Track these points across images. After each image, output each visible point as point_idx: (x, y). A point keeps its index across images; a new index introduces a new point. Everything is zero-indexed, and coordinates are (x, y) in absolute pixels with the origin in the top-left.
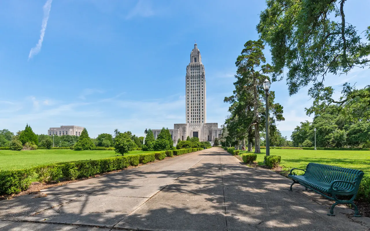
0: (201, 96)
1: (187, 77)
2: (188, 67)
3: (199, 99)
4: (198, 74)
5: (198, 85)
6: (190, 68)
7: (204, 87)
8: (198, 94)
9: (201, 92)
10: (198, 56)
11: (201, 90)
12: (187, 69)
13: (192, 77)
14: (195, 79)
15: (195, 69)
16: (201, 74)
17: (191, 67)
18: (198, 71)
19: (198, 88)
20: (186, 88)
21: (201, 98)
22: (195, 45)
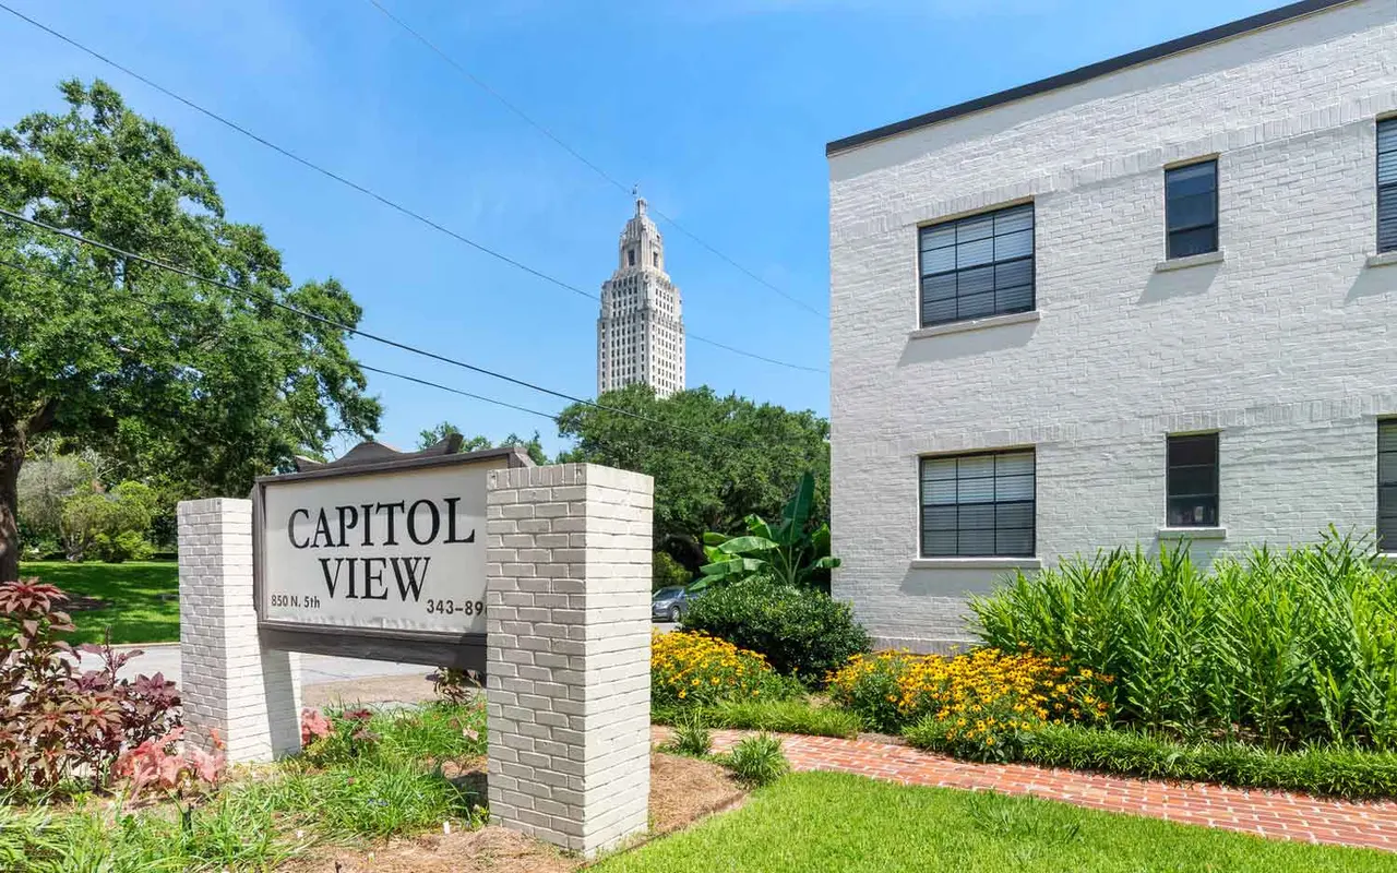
1: (602, 323)
2: (604, 287)
4: (633, 305)
6: (611, 291)
10: (641, 242)
12: (602, 296)
13: (617, 321)
14: (622, 327)
15: (625, 293)
16: (640, 307)
17: (615, 286)
18: (634, 296)
22: (638, 203)
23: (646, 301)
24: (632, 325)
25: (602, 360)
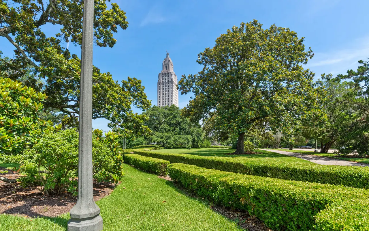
0: (170, 100)
1: (159, 83)
2: (159, 74)
3: (169, 102)
4: (168, 80)
5: (168, 90)
6: (161, 76)
7: (173, 92)
8: (168, 97)
9: (170, 96)
10: (169, 64)
11: (170, 94)
12: (159, 77)
13: (163, 83)
14: (165, 85)
15: (165, 76)
16: (170, 80)
17: (162, 74)
18: (168, 77)
19: (168, 92)
20: (158, 92)
21: (170, 101)
22: (167, 54)
23: (172, 79)
24: (168, 85)
25: (159, 93)
